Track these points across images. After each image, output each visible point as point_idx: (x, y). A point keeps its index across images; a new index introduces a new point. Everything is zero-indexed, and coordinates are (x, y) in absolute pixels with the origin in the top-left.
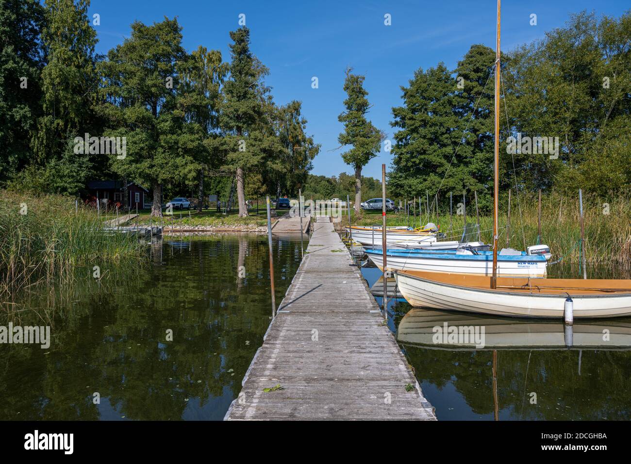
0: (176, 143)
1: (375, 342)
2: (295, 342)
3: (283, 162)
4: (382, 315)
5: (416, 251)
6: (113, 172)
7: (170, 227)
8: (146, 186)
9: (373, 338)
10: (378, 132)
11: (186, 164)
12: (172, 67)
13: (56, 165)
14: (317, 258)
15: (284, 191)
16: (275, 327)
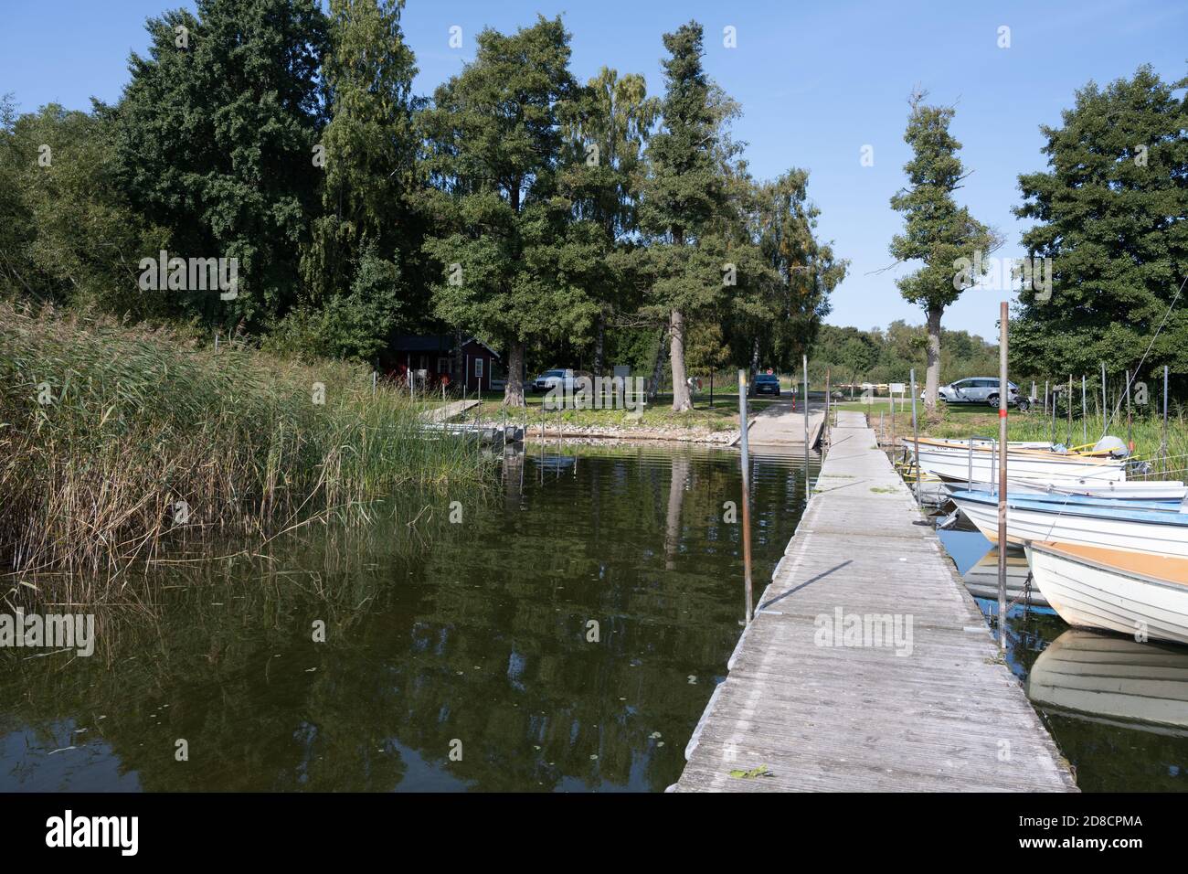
0: (554, 261)
1: (977, 698)
2: (796, 679)
3: (767, 298)
4: (992, 638)
5: (1075, 500)
6: (438, 319)
7: (539, 428)
8: (495, 347)
9: (972, 689)
10: (982, 230)
11: (572, 302)
12: (550, 114)
13: (341, 306)
14: (839, 503)
15: (766, 359)
16: (751, 643)
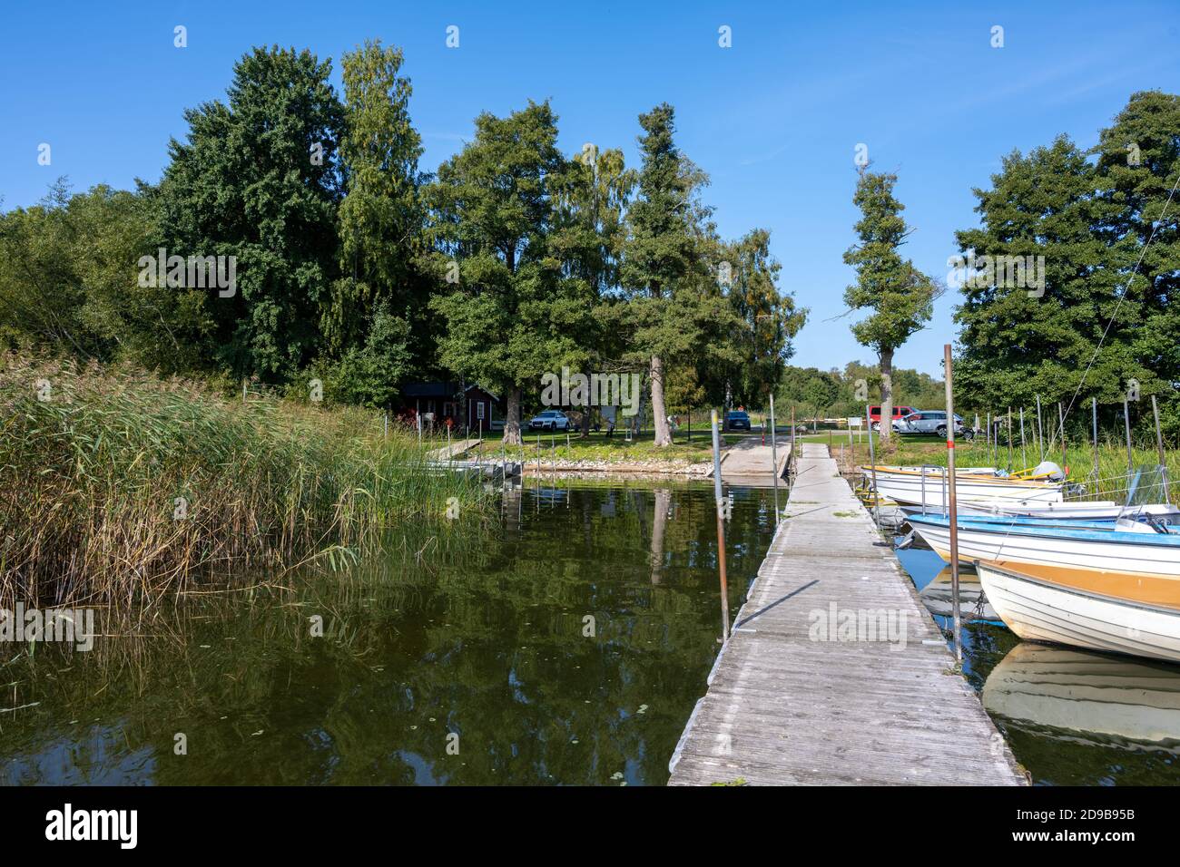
0: (547, 315)
1: (937, 708)
2: (770, 693)
3: (737, 344)
4: (949, 650)
5: (1020, 521)
6: (443, 368)
7: (535, 463)
8: (495, 391)
9: (932, 699)
10: (925, 280)
11: (563, 351)
12: (540, 186)
13: (357, 358)
14: (806, 527)
15: (738, 398)
16: (729, 660)
